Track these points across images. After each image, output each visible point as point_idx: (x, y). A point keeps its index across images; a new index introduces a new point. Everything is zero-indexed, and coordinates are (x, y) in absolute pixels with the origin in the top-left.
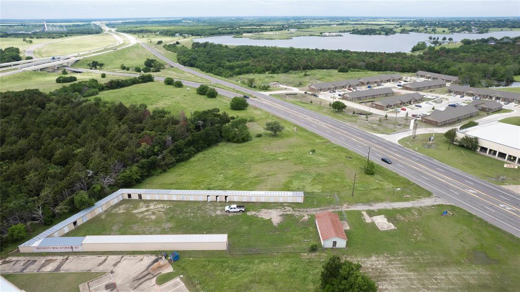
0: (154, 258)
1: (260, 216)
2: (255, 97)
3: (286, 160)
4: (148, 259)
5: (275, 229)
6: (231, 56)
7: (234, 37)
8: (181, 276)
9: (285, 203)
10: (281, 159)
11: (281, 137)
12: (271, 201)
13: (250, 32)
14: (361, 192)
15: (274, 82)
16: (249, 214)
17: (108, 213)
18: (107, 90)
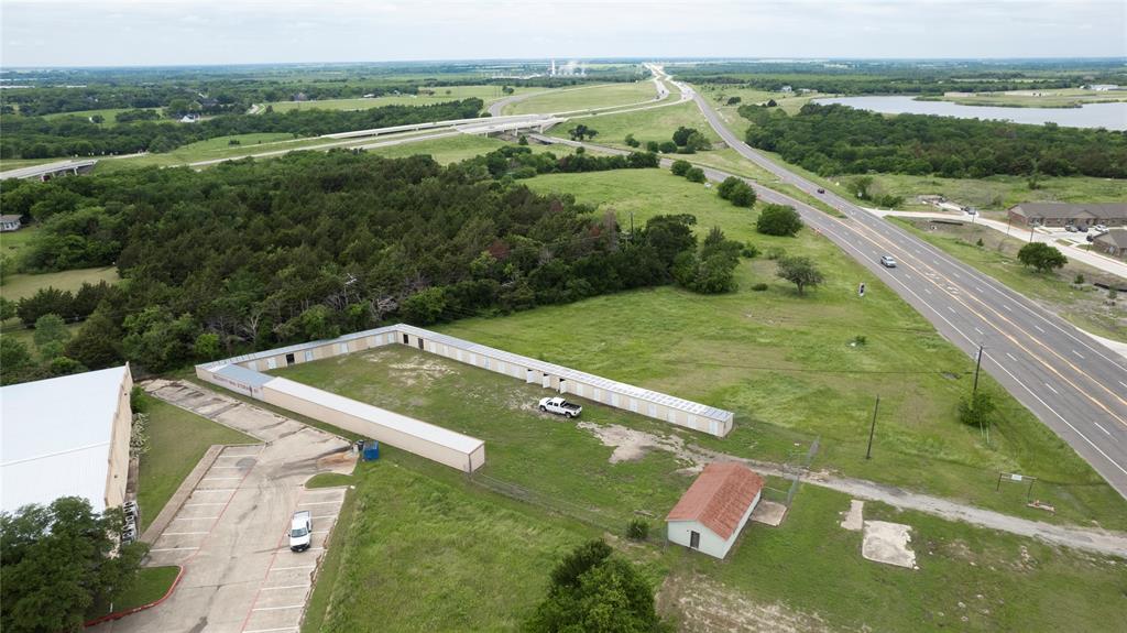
0: (345, 443)
1: (598, 436)
2: (842, 217)
3: (775, 345)
4: (335, 442)
5: (605, 469)
6: (865, 133)
7: (918, 99)
8: (352, 487)
9: (680, 427)
10: (762, 340)
11: (813, 298)
12: (650, 415)
13: (970, 91)
14: (901, 457)
15: (934, 194)
16: (581, 425)
17: (354, 358)
18: (557, 172)
